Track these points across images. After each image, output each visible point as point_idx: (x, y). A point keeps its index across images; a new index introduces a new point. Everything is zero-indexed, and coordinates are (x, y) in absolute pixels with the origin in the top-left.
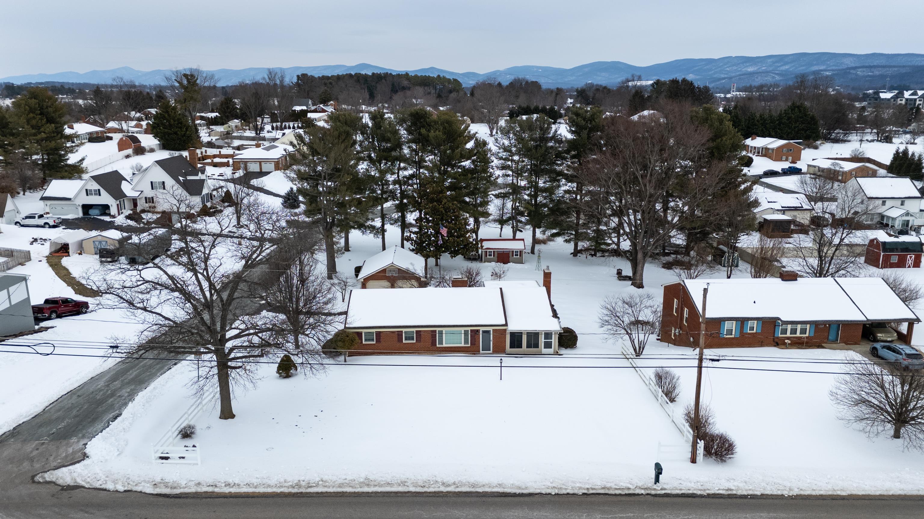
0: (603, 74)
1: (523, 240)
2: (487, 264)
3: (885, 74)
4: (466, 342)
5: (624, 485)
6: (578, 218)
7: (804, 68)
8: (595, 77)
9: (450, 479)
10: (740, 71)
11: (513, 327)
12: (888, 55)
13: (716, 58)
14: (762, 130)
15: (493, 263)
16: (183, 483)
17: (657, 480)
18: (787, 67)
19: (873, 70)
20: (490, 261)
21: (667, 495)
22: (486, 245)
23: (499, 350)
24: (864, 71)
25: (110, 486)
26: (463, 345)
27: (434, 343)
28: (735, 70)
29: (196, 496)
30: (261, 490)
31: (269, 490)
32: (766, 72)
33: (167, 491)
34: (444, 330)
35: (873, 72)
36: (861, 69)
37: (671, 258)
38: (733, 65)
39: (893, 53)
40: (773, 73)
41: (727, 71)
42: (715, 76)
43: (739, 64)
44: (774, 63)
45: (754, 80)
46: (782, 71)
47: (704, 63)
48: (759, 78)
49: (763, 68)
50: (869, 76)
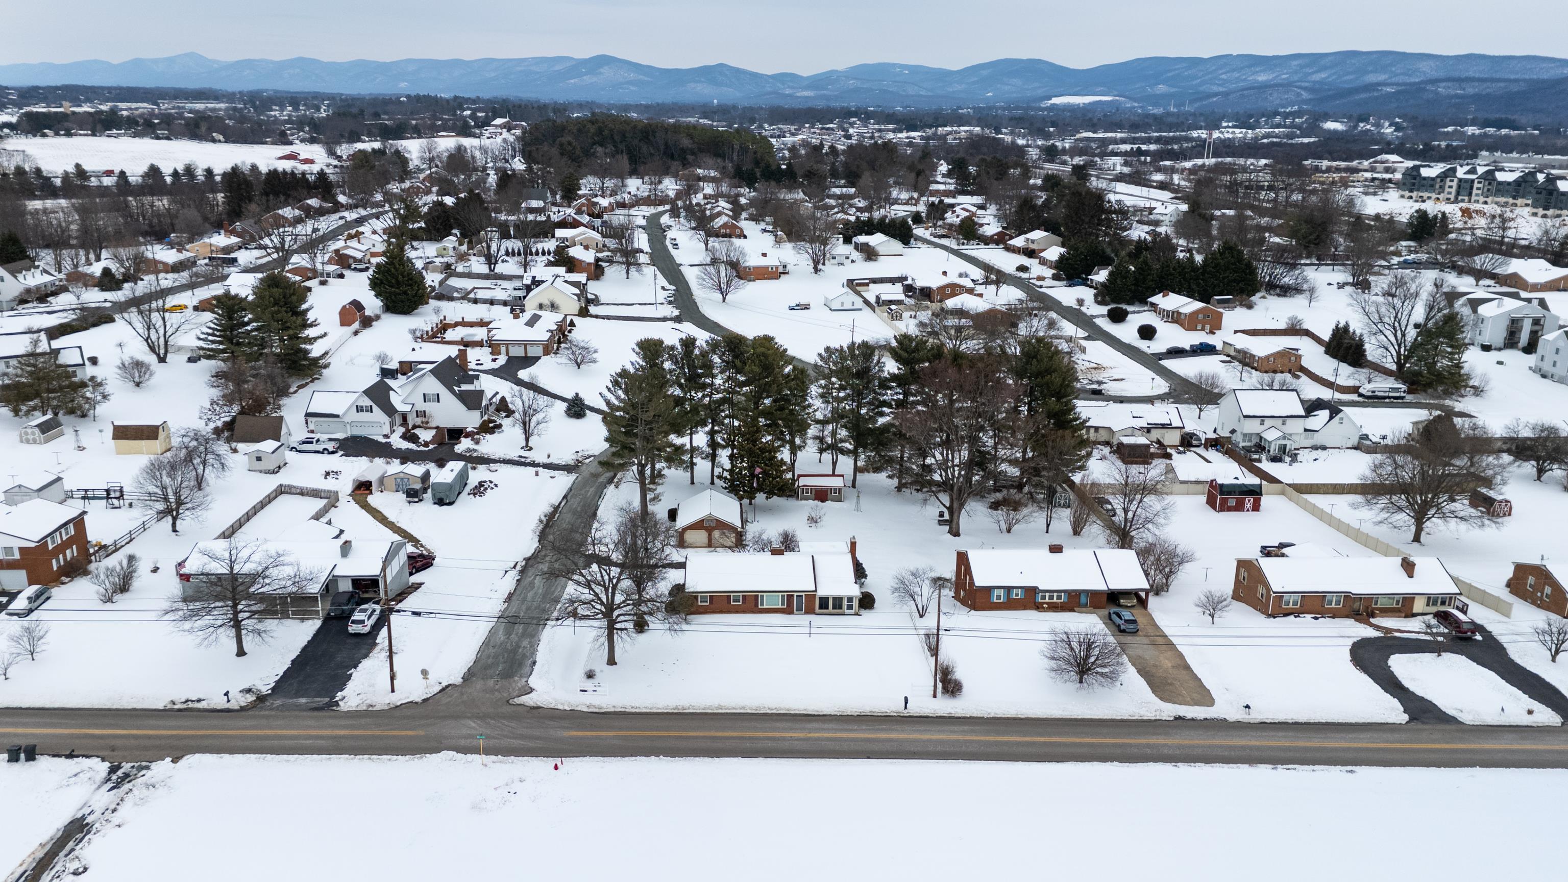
0: (1014, 81)
1: (842, 476)
2: (804, 502)
3: (1484, 93)
4: (783, 604)
5: (884, 710)
6: (902, 452)
7: (1352, 77)
8: (999, 86)
9: (773, 706)
10: (1245, 80)
11: (822, 592)
12: (1494, 57)
13: (1206, 56)
14: (1180, 281)
15: (811, 502)
16: (605, 706)
17: (906, 708)
18: (1323, 75)
19: (1464, 85)
20: (807, 499)
21: (910, 717)
22: (803, 481)
23: (810, 611)
24: (1449, 87)
25: (561, 707)
26: (780, 606)
27: (756, 605)
28: (1237, 78)
29: (615, 713)
30: (654, 710)
31: (660, 711)
32: (1287, 85)
33: (597, 710)
34: (765, 594)
35: (1464, 89)
36: (1444, 84)
37: (999, 496)
38: (1234, 70)
39: (1502, 54)
40: (1296, 87)
41: (1223, 79)
42: (1201, 89)
43: (1242, 68)
44: (1302, 67)
45: (1266, 98)
46: (1314, 82)
47: (1184, 65)
48: (1275, 95)
49: (1284, 76)
50: (1457, 96)
